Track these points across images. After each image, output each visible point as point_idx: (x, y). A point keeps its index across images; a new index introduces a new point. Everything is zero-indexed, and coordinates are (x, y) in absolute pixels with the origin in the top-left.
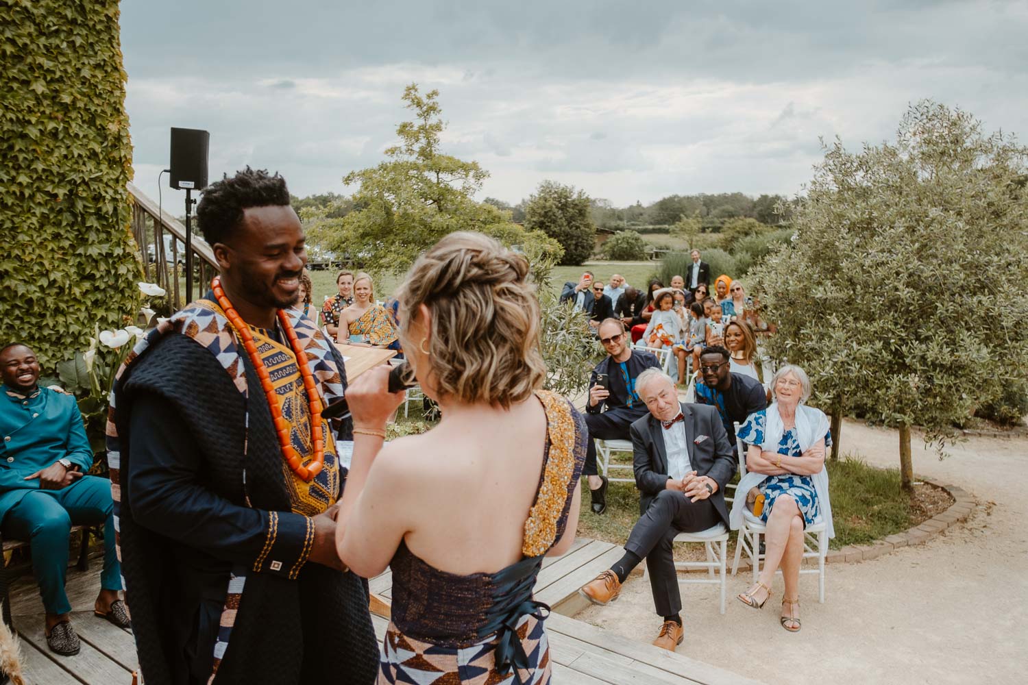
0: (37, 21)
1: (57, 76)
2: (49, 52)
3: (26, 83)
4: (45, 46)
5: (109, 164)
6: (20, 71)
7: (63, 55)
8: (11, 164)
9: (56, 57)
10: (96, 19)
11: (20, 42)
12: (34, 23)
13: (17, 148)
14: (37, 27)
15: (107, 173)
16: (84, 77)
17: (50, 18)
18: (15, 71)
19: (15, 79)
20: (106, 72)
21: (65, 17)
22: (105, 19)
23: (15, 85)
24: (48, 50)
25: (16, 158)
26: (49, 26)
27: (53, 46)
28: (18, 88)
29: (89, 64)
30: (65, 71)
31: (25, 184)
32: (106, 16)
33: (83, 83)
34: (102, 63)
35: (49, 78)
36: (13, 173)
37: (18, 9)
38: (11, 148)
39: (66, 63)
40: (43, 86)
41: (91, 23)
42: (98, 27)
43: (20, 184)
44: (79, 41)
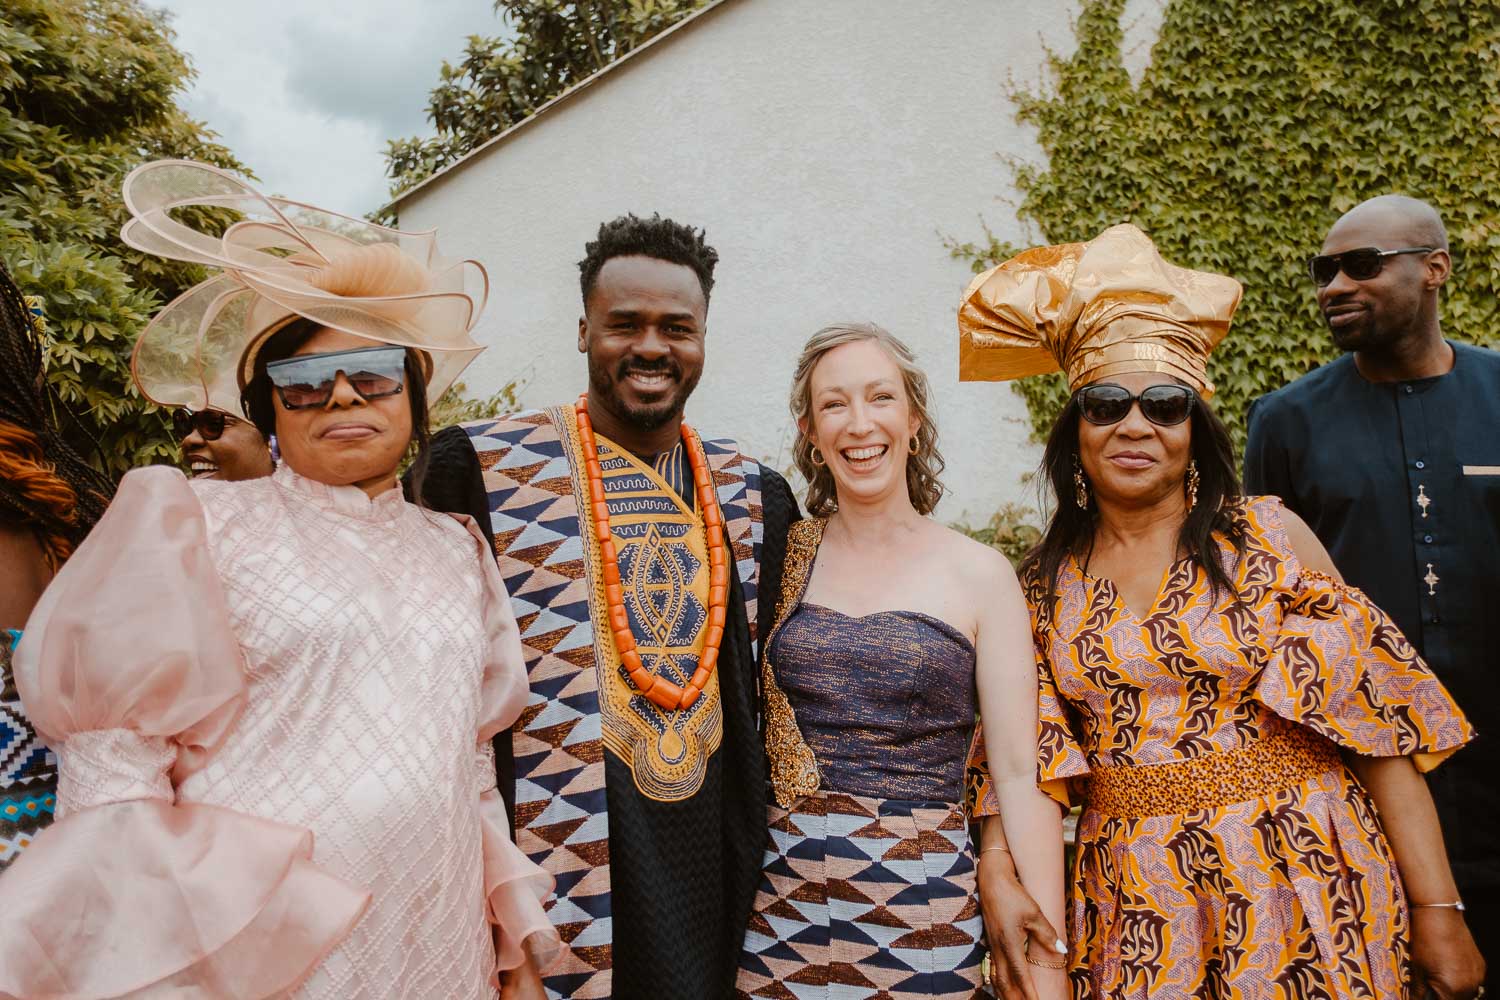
0: (1346, 105)
1: (1373, 178)
2: (1364, 146)
3: (1326, 201)
4: (1357, 139)
5: (1472, 298)
6: (1320, 186)
7: (1386, 142)
8: (1301, 324)
9: (1377, 149)
10: (1450, 65)
11: (1315, 144)
12: (1342, 108)
13: (1305, 299)
14: (1348, 114)
15: (1464, 315)
16: (1424, 167)
17: (1371, 93)
18: (1313, 188)
19: (1310, 199)
20: (1470, 147)
21: (1391, 84)
22: (1465, 62)
23: (1312, 209)
24: (1363, 143)
25: (1306, 312)
26: (1366, 107)
27: (1373, 133)
28: (1318, 211)
29: (1437, 143)
30: (1389, 167)
31: (1318, 349)
32: (1468, 55)
33: (1425, 177)
34: (1461, 136)
35: (1361, 184)
36: (1303, 336)
37: (1313, 98)
38: (1300, 299)
39: (1391, 154)
40: (1351, 197)
41: (1439, 79)
42: (1454, 78)
43: (1313, 350)
44: (1413, 113)
